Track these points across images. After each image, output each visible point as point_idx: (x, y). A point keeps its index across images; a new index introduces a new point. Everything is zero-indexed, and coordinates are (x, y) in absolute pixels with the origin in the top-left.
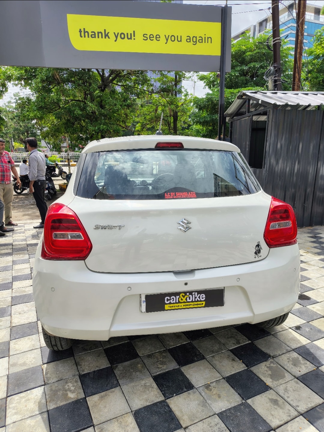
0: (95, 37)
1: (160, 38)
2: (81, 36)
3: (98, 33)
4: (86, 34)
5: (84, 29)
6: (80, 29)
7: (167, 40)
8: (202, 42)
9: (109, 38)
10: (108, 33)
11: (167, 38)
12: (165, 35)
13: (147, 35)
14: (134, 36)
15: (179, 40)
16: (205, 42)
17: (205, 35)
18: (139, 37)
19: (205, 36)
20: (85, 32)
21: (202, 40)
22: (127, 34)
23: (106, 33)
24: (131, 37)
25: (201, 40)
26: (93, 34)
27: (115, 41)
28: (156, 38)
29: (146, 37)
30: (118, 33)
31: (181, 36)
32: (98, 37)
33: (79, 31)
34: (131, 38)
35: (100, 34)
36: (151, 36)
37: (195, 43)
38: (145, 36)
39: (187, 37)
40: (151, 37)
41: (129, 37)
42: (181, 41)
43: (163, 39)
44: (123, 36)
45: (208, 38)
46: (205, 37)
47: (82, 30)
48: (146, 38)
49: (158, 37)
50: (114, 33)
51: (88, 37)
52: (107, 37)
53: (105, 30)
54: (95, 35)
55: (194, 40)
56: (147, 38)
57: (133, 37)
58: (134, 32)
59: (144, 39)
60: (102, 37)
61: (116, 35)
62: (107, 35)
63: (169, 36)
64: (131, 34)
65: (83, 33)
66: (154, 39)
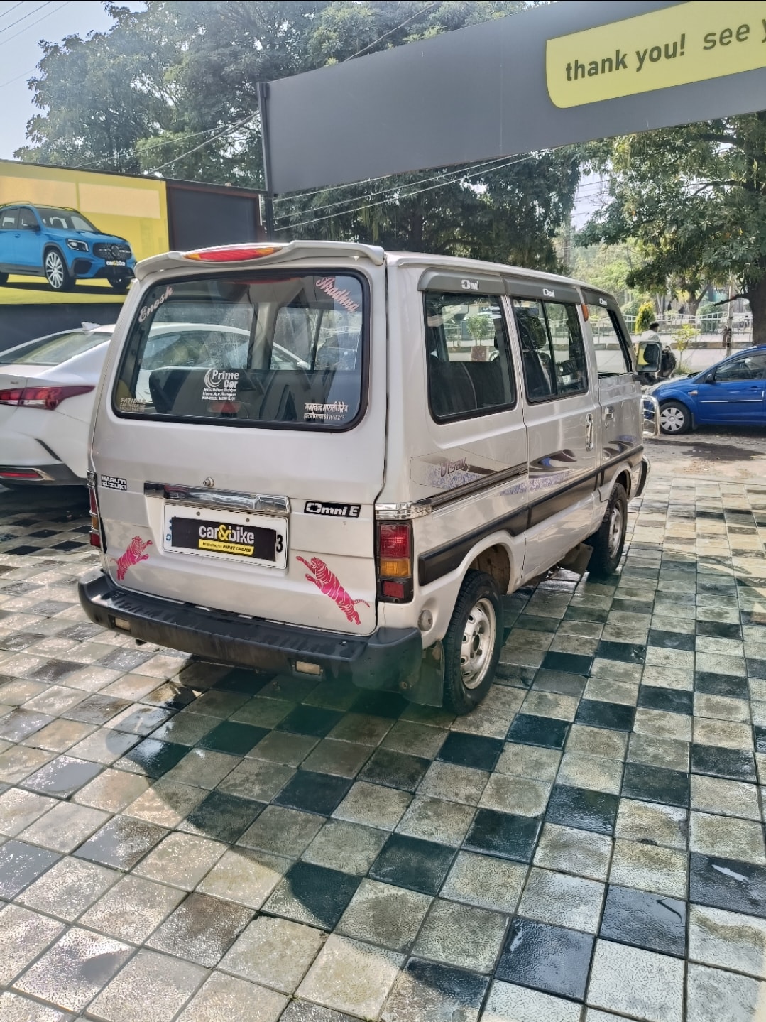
0: (596, 73)
1: (748, 32)
2: (569, 78)
3: (604, 62)
4: (580, 71)
5: (577, 62)
6: (569, 65)
9: (625, 66)
10: (625, 55)
13: (714, 34)
14: (682, 46)
18: (695, 43)
20: (577, 67)
22: (667, 46)
23: (621, 59)
24: (674, 50)
26: (594, 66)
27: (639, 69)
28: (738, 36)
29: (709, 41)
30: (646, 51)
32: (603, 72)
33: (567, 69)
34: (674, 55)
35: (607, 64)
36: (727, 34)
38: (710, 38)
40: (724, 38)
41: (671, 52)
43: (756, 33)
44: (655, 54)
47: (573, 65)
48: (710, 44)
49: (744, 33)
50: (638, 53)
51: (583, 76)
52: (621, 67)
53: (618, 52)
54: (596, 68)
56: (714, 42)
57: (679, 50)
58: (683, 36)
59: (706, 48)
60: (610, 70)
61: (642, 54)
62: (621, 63)
65: (575, 70)
66: (733, 39)
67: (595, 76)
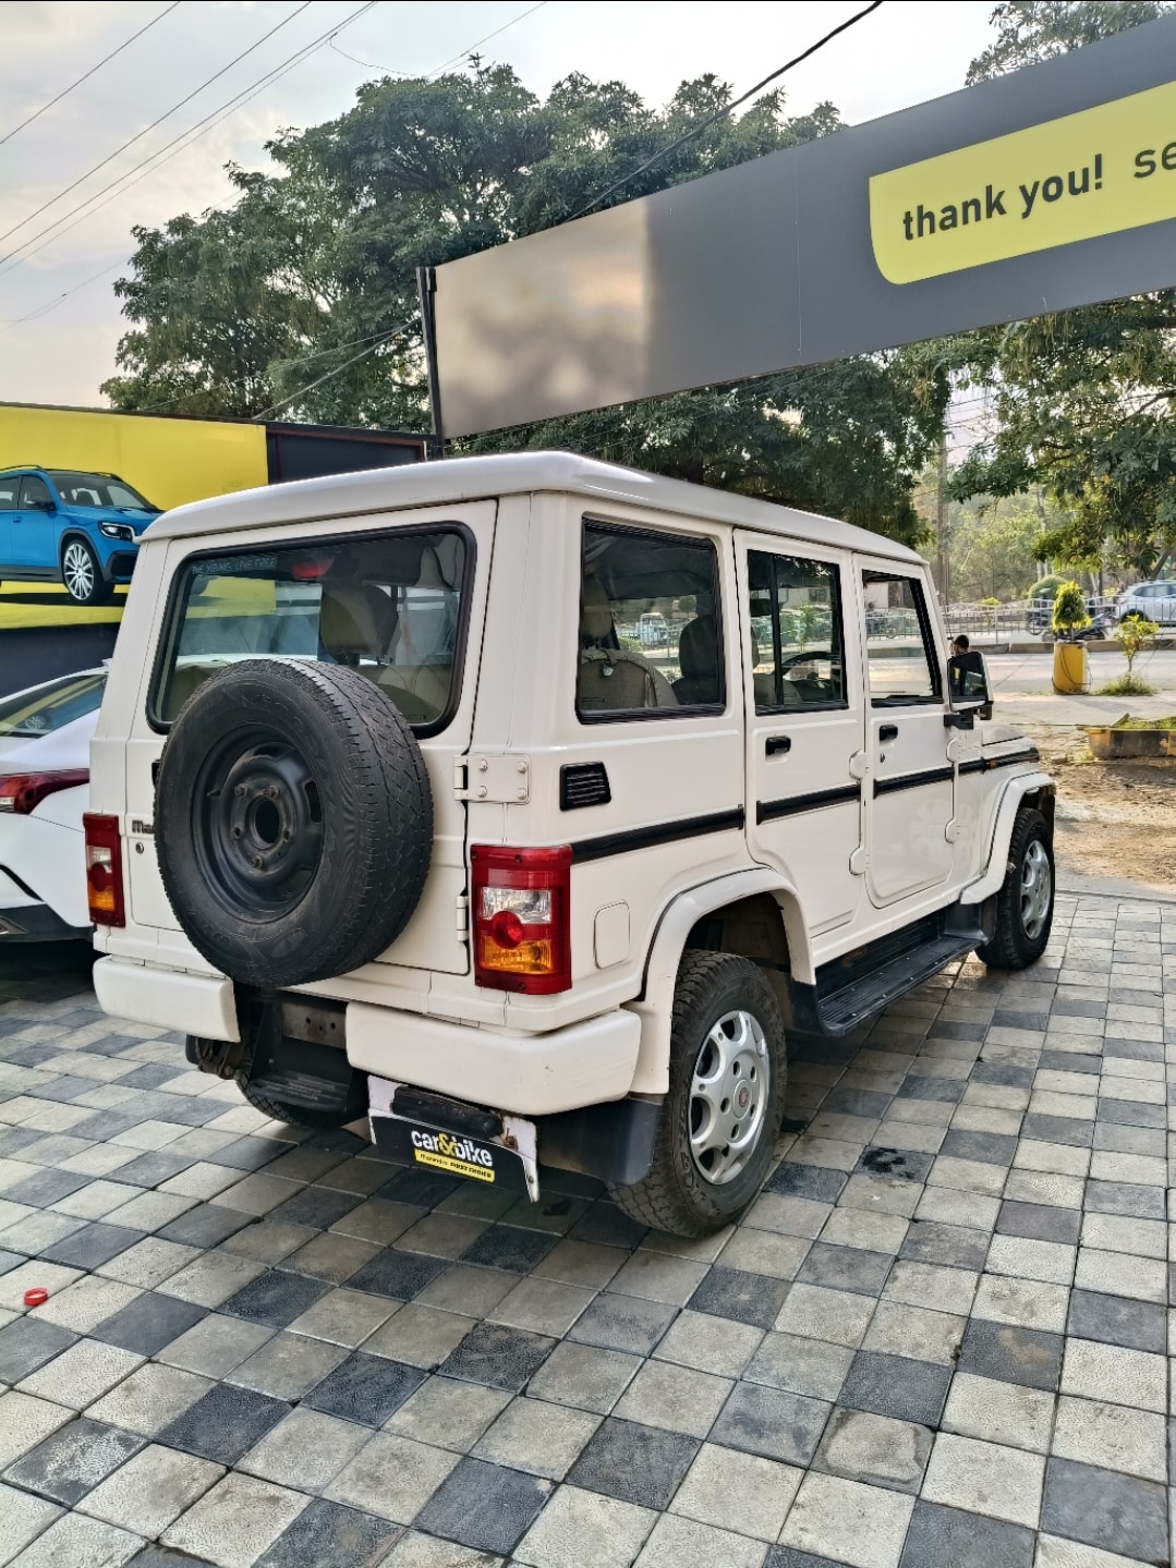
0: (954, 224)
2: (909, 236)
3: (966, 206)
4: (926, 222)
5: (920, 208)
6: (908, 214)
9: (1002, 211)
10: (1001, 194)
13: (1151, 152)
14: (1098, 174)
18: (1119, 168)
20: (921, 218)
22: (1072, 175)
23: (994, 198)
24: (1084, 181)
26: (949, 213)
27: (1025, 215)
29: (1146, 164)
30: (1036, 184)
32: (966, 221)
33: (904, 221)
34: (1085, 188)
35: (972, 210)
38: (1143, 159)
41: (1078, 183)
44: (1052, 189)
47: (914, 215)
48: (1146, 168)
50: (1023, 189)
51: (932, 230)
52: (995, 212)
53: (989, 189)
54: (954, 217)
56: (1152, 163)
57: (1092, 181)
58: (1098, 159)
59: (1138, 175)
60: (978, 218)
61: (1029, 191)
62: (995, 205)
64: (1085, 172)
67: (951, 229)
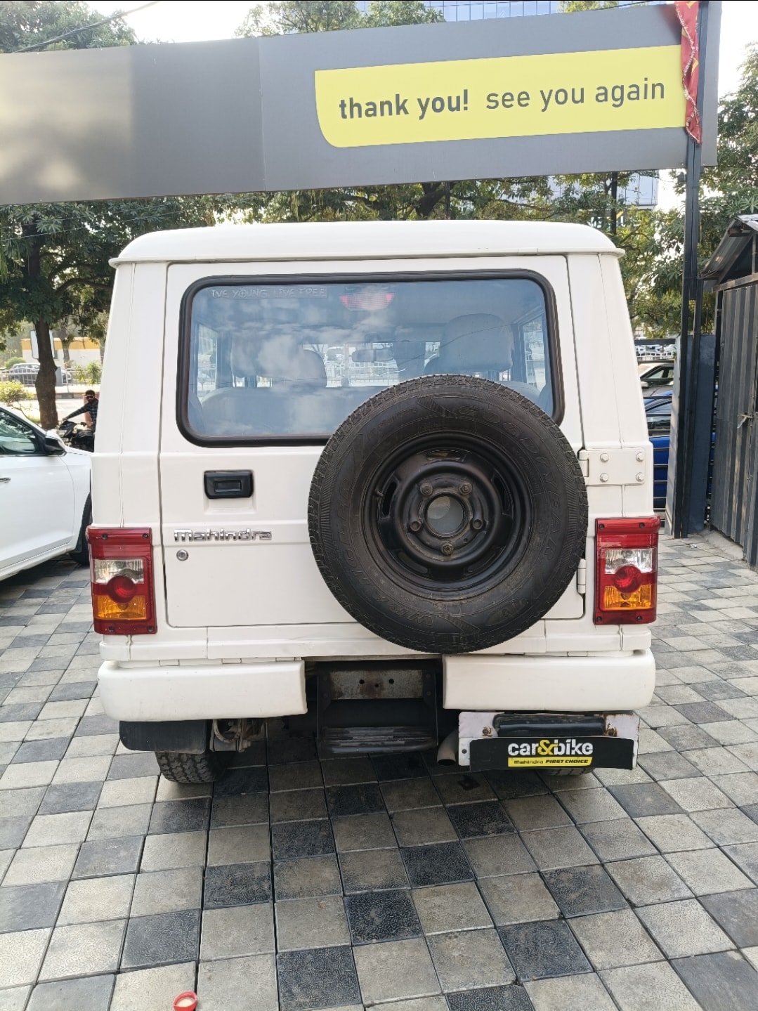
0: (375, 114)
1: (528, 98)
2: (344, 116)
3: (382, 104)
4: (356, 109)
5: (351, 100)
6: (343, 102)
7: (546, 102)
8: (638, 98)
9: (406, 112)
10: (405, 101)
11: (546, 98)
12: (542, 92)
13: (497, 95)
14: (466, 102)
15: (578, 98)
16: (646, 97)
17: (646, 79)
18: (477, 101)
19: (646, 82)
20: (352, 106)
21: (638, 92)
22: (450, 98)
23: (400, 104)
24: (457, 104)
25: (635, 93)
26: (371, 107)
27: (421, 118)
28: (519, 100)
29: (493, 101)
30: (428, 100)
31: (582, 90)
32: (382, 114)
33: (340, 106)
34: (458, 108)
35: (386, 107)
36: (508, 97)
37: (618, 103)
38: (492, 98)
39: (599, 89)
40: (507, 100)
41: (454, 105)
42: (582, 100)
43: (536, 101)
44: (438, 104)
45: (654, 86)
46: (646, 86)
47: (347, 103)
48: (493, 104)
49: (523, 98)
50: (419, 100)
51: (360, 116)
52: (402, 111)
53: (397, 96)
54: (374, 109)
55: (618, 94)
56: (496, 102)
57: (462, 105)
58: (466, 92)
59: (488, 107)
60: (391, 113)
61: (424, 103)
62: (401, 108)
63: (551, 91)
64: (458, 98)
65: (349, 108)
66: (515, 102)
67: (373, 117)
